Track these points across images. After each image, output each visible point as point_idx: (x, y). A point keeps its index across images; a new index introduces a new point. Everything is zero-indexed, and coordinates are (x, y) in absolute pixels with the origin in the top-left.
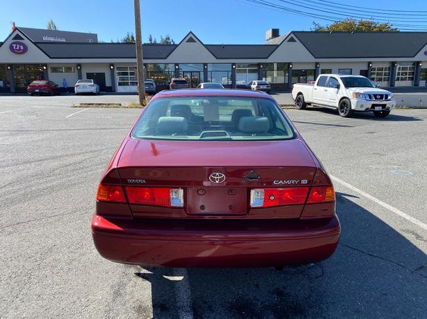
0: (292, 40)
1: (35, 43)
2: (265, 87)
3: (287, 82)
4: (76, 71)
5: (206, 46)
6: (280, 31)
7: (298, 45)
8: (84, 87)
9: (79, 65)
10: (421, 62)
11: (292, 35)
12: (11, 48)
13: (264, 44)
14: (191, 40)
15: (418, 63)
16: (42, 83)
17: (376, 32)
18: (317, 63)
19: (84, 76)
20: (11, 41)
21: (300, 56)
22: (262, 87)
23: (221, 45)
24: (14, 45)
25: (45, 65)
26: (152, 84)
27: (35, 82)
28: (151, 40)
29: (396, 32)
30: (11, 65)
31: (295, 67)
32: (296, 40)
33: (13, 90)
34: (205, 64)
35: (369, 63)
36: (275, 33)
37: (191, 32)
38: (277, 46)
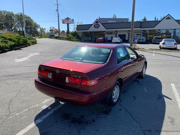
1: (102, 24)
4: (115, 34)
5: (176, 21)
8: (116, 40)
9: (116, 31)
12: (95, 26)
14: (168, 18)
16: (101, 38)
19: (118, 35)
20: (95, 23)
24: (95, 25)
25: (105, 32)
26: (144, 39)
27: (99, 38)
28: (155, 19)
30: (94, 32)
33: (93, 41)
34: (175, 29)
37: (169, 14)
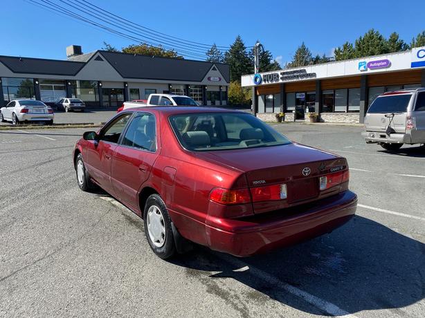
0: (98, 59)
2: (79, 105)
3: (98, 100)
6: (82, 48)
7: (105, 64)
10: (206, 86)
11: (98, 54)
13: (66, 60)
15: (205, 86)
17: (166, 57)
18: (125, 83)
21: (109, 75)
22: (75, 105)
23: (18, 58)
29: (181, 59)
31: (105, 86)
32: (103, 59)
35: (170, 85)
36: (77, 50)
38: (84, 64)
